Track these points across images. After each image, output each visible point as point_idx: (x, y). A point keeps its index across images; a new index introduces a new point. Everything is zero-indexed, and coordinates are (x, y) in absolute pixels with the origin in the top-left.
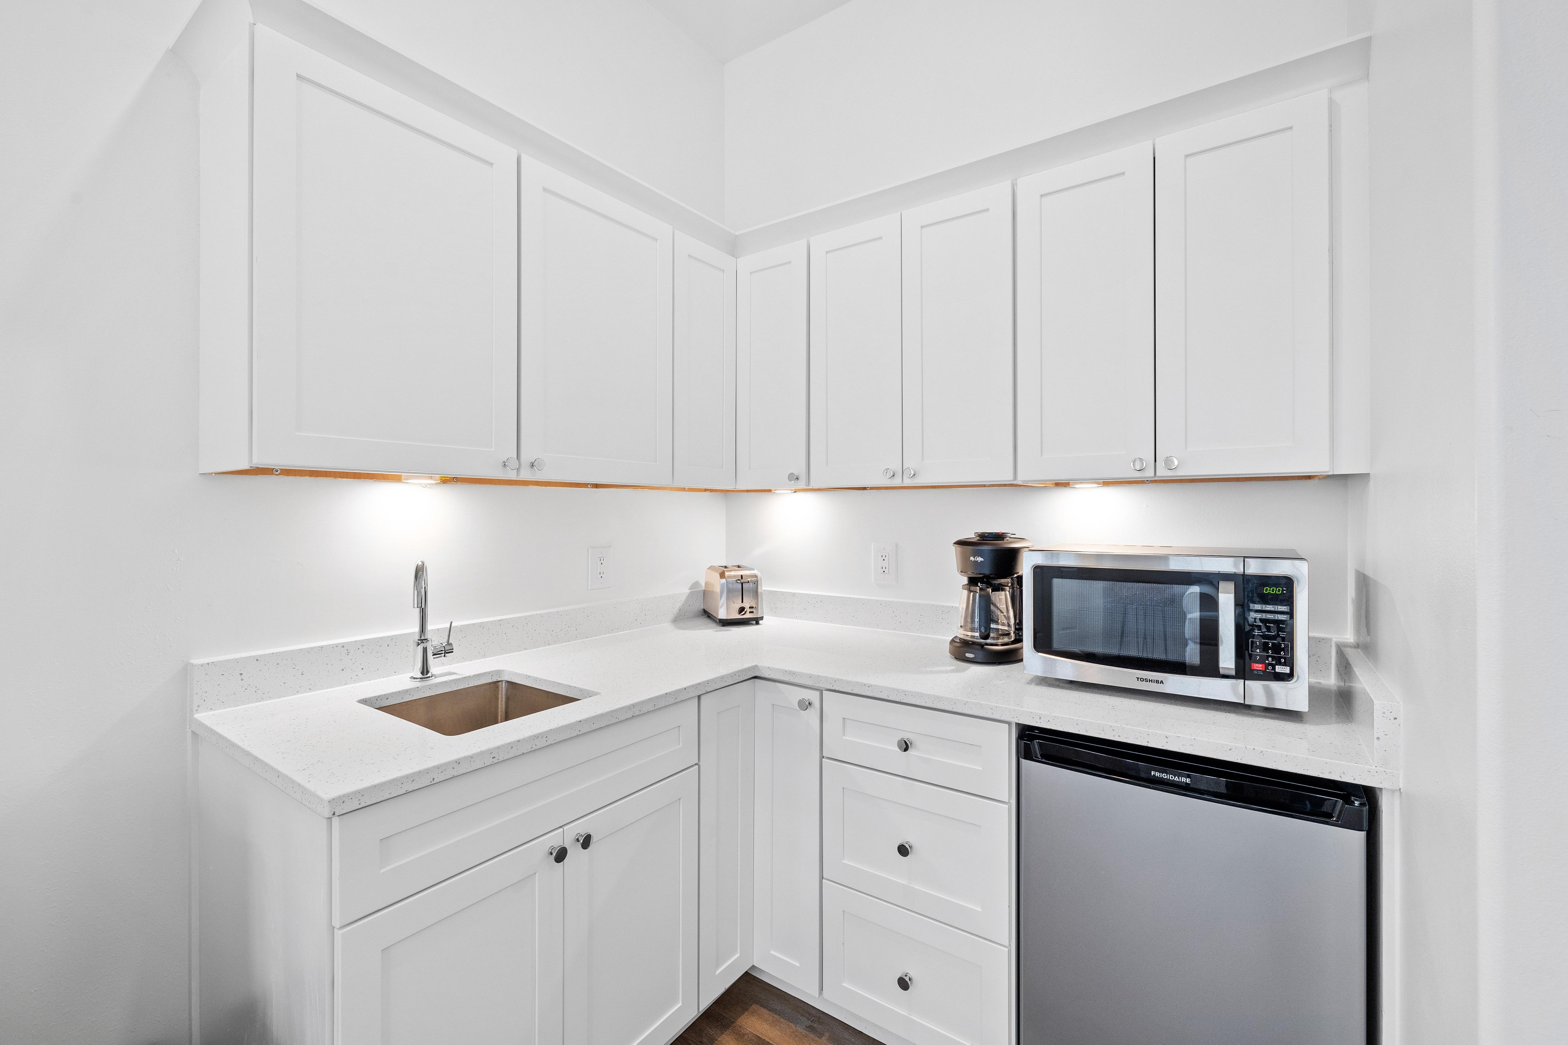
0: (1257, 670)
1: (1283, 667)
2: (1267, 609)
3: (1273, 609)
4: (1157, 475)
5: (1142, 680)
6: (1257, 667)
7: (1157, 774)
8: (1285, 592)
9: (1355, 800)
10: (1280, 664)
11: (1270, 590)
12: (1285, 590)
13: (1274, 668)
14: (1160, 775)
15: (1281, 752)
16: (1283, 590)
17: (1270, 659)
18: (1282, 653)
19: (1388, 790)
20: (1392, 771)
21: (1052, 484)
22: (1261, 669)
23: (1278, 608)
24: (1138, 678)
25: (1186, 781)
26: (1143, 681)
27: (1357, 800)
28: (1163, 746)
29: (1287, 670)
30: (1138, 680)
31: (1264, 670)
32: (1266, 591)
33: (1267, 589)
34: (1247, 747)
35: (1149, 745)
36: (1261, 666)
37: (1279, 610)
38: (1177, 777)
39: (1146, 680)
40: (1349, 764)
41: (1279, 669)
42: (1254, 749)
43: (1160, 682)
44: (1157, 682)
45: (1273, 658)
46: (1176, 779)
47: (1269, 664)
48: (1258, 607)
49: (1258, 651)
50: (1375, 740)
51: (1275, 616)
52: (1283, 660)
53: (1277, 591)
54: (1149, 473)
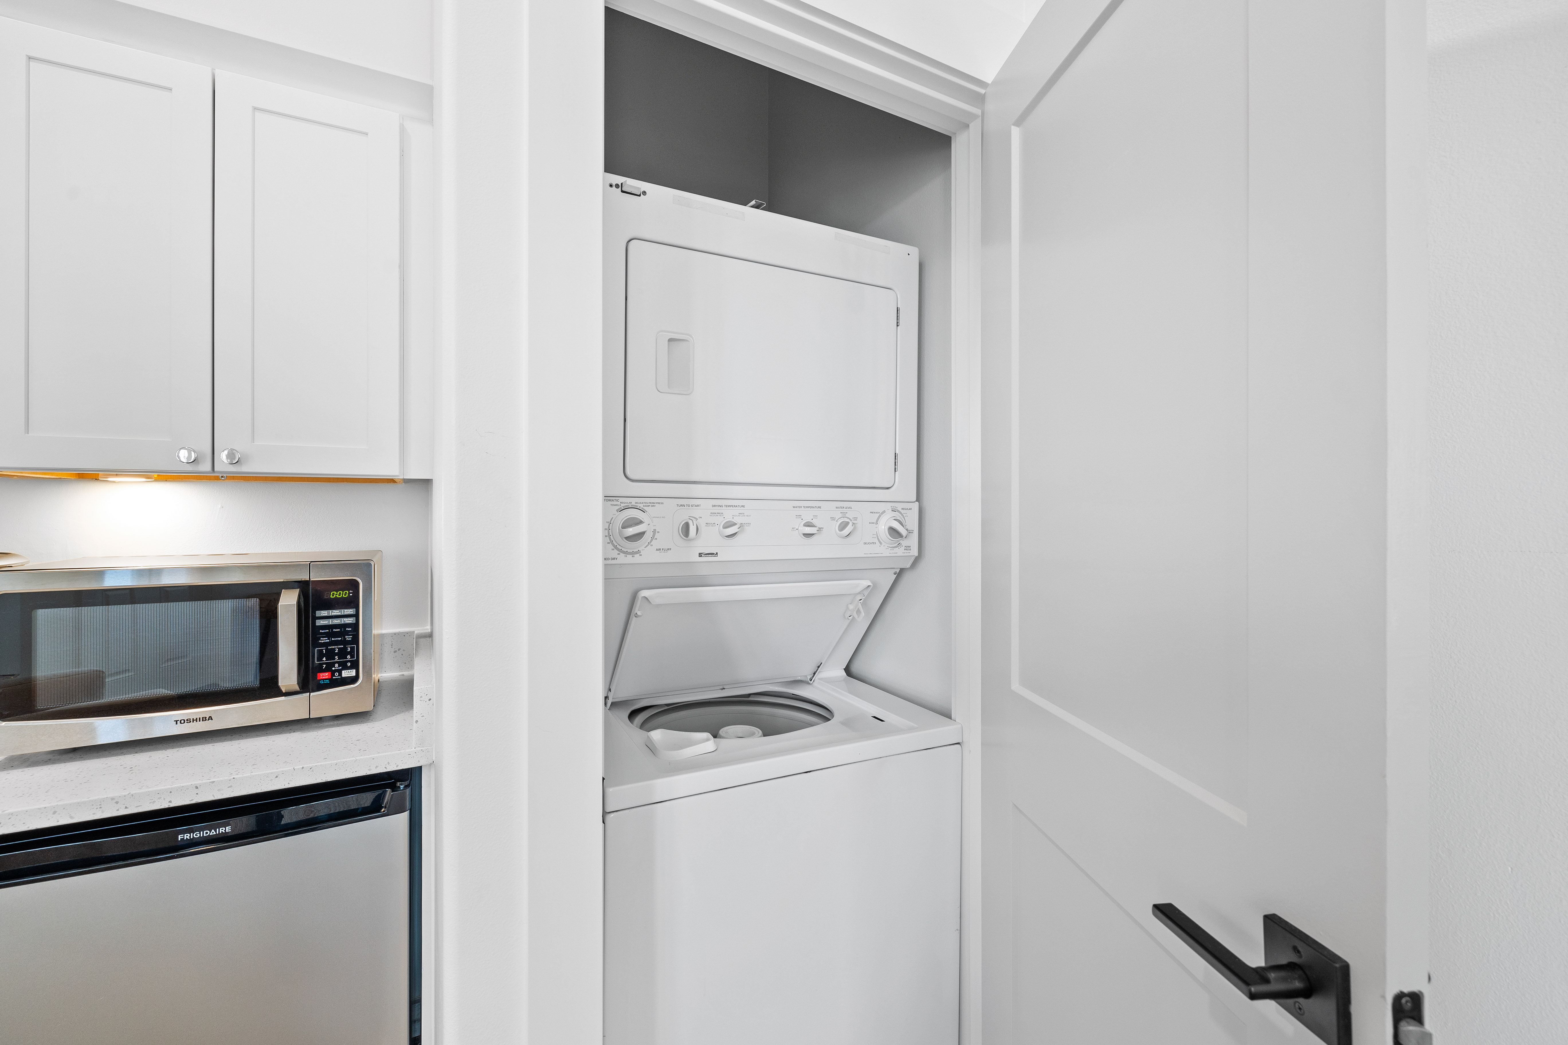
0: (323, 679)
1: (349, 671)
2: (333, 614)
3: (340, 614)
4: (215, 470)
5: (182, 722)
6: (324, 676)
7: (187, 836)
8: (351, 595)
9: (400, 784)
10: (347, 668)
11: (336, 594)
12: (351, 593)
13: (340, 674)
14: (190, 837)
15: (331, 762)
16: (349, 593)
17: (337, 665)
18: (349, 657)
19: (425, 765)
20: (427, 748)
21: (71, 475)
22: (327, 677)
23: (344, 612)
24: (177, 721)
25: (225, 830)
26: (184, 722)
27: (401, 784)
28: (192, 800)
29: (353, 673)
30: (177, 724)
31: (330, 677)
32: (333, 596)
33: (334, 593)
34: (295, 768)
35: (172, 805)
36: (327, 674)
37: (346, 613)
38: (213, 831)
39: (189, 721)
40: (393, 753)
41: (345, 674)
42: (303, 768)
43: (207, 719)
44: (204, 719)
45: (340, 664)
46: (213, 832)
47: (336, 671)
48: (324, 613)
49: (324, 659)
50: (415, 723)
51: (341, 621)
52: (349, 664)
53: (344, 594)
54: (206, 467)
